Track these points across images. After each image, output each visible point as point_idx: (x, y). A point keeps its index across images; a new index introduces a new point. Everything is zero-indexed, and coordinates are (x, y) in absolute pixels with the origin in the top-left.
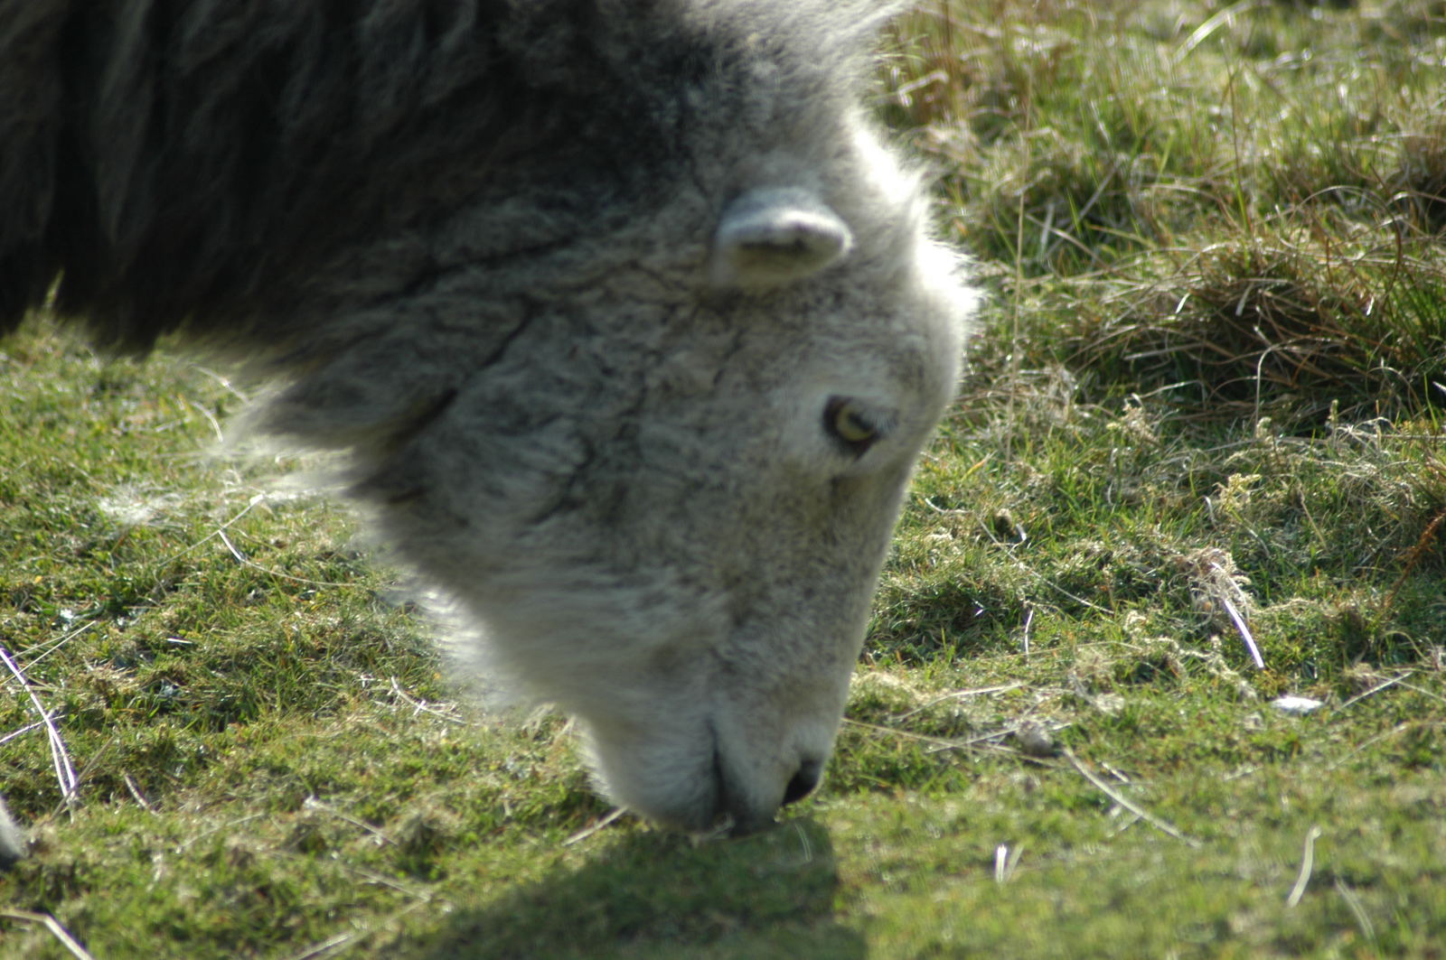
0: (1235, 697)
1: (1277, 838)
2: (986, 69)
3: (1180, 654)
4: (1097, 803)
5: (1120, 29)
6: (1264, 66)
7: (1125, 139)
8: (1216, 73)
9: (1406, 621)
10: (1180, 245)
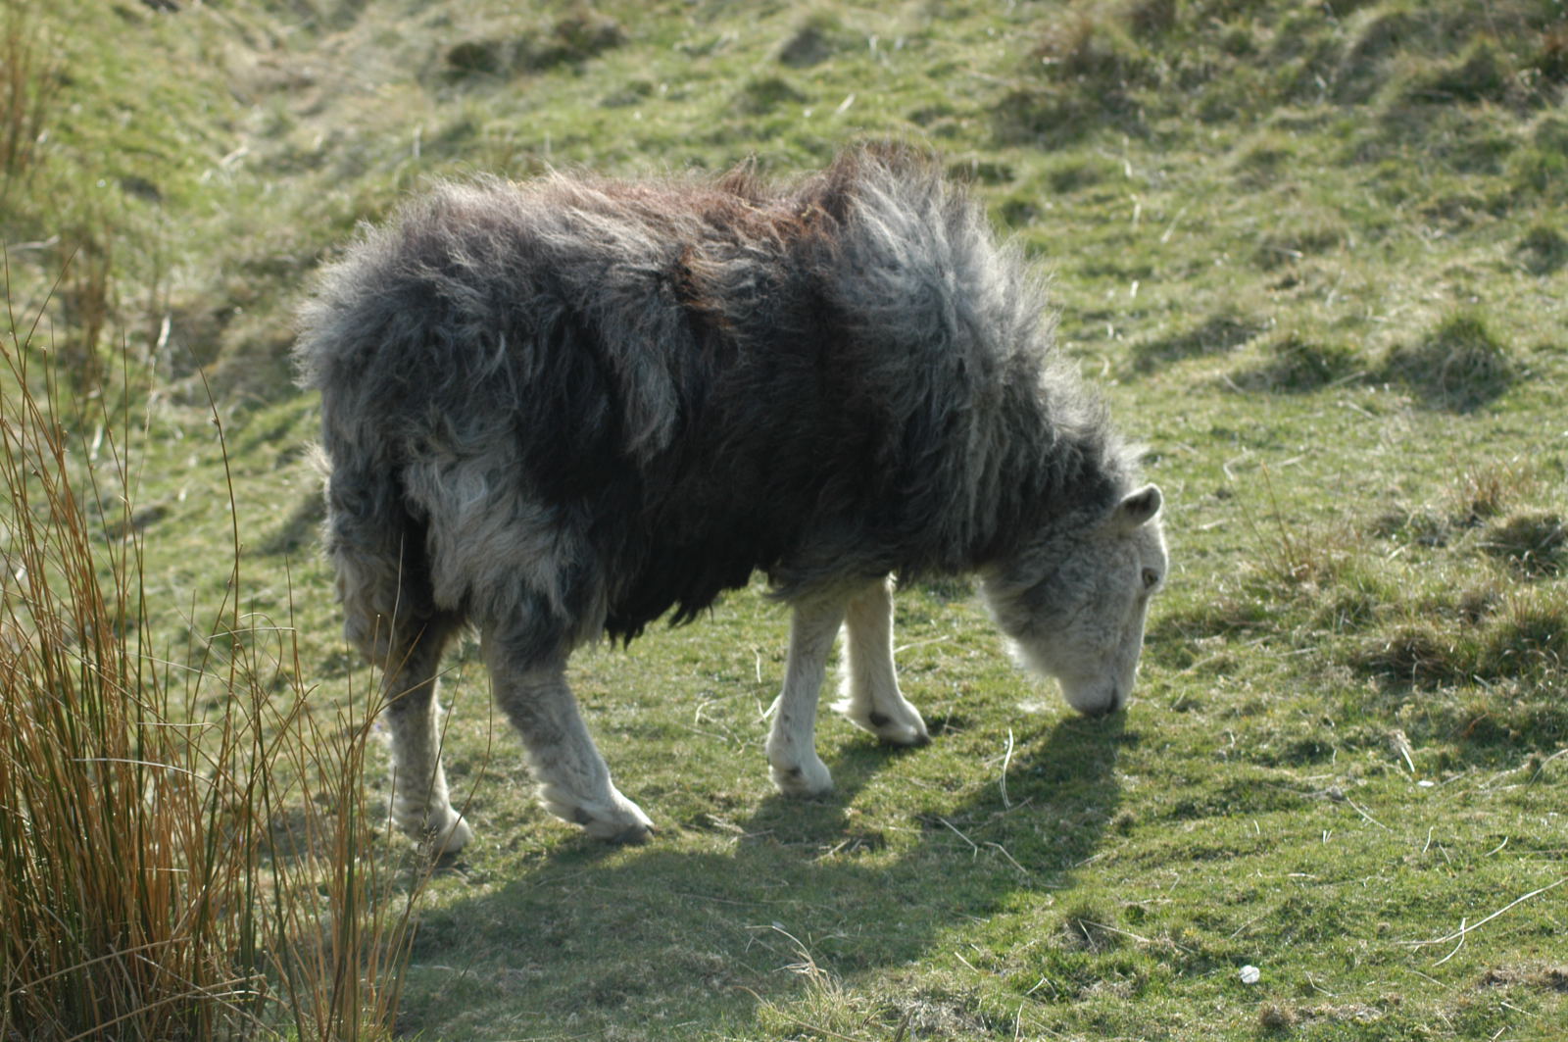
0: (1404, 781)
1: (1419, 830)
2: (1322, 564)
3: (1386, 766)
4: (1357, 816)
5: (1367, 551)
6: (1415, 566)
7: (1369, 589)
8: (1400, 568)
9: (1463, 756)
10: (1388, 626)
